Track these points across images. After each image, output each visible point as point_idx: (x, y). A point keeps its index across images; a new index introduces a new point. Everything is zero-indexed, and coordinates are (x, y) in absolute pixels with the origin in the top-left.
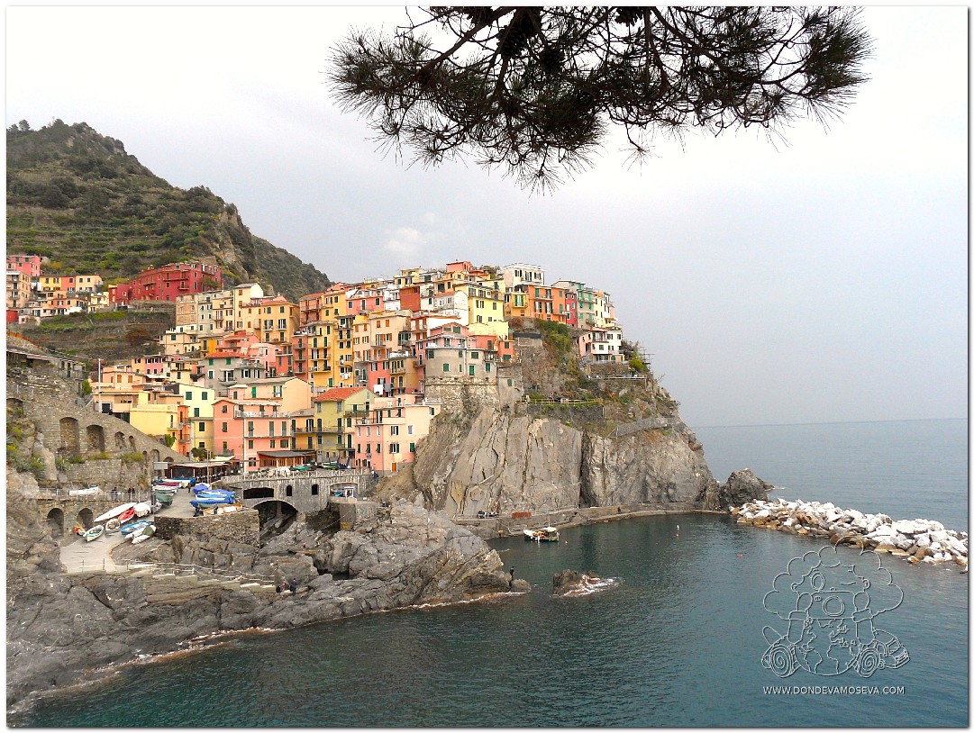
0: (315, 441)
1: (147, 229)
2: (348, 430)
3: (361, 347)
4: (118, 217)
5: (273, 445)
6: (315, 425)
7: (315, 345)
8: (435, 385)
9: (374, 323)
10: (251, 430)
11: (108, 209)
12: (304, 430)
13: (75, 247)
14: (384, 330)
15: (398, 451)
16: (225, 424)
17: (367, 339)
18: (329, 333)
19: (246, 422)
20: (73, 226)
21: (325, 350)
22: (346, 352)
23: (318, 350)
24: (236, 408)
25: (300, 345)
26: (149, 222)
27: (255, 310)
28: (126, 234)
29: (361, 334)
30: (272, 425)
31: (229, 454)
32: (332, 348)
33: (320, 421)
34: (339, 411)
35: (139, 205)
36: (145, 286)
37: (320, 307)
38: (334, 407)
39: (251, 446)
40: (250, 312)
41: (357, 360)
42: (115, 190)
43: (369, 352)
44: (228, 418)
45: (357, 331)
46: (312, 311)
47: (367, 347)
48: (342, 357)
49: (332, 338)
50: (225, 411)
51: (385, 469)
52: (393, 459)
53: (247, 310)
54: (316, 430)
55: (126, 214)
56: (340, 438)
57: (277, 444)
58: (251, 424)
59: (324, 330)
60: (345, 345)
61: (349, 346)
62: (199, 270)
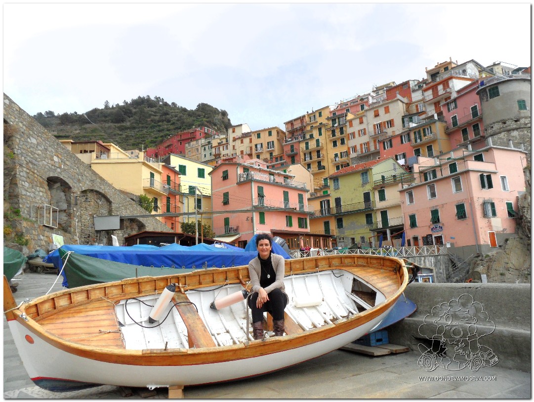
0: (333, 226)
1: (172, 127)
2: (379, 205)
3: (358, 141)
4: (155, 123)
5: (289, 224)
6: (333, 204)
7: (307, 148)
8: (509, 131)
9: (371, 114)
10: (261, 196)
11: (149, 120)
12: (318, 214)
13: (128, 140)
14: (384, 117)
15: (494, 214)
16: (226, 195)
17: (364, 132)
18: (320, 134)
19: (254, 188)
20: (129, 130)
21: (318, 152)
22: (341, 149)
23: (310, 153)
24: (240, 171)
25: (292, 151)
26: (173, 124)
27: (246, 140)
28: (159, 131)
29: (356, 127)
30: (286, 194)
31: (232, 233)
32: (325, 148)
33: (338, 201)
34: (365, 183)
35: (168, 116)
36: (166, 147)
37: (305, 124)
38: (358, 180)
39: (262, 221)
40: (242, 142)
41: (353, 155)
42: (155, 112)
43: (368, 143)
44: (230, 186)
45: (351, 125)
46: (297, 130)
47: (365, 139)
48: (336, 155)
49: (324, 139)
50: (225, 177)
51: (482, 243)
52: (490, 226)
53: (239, 141)
54: (334, 211)
55: (159, 121)
56: (369, 217)
57: (295, 222)
58: (260, 189)
59: (315, 133)
60: (338, 143)
61: (343, 143)
62: (203, 131)
